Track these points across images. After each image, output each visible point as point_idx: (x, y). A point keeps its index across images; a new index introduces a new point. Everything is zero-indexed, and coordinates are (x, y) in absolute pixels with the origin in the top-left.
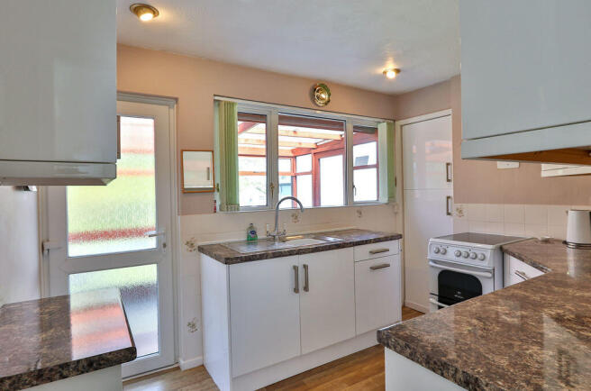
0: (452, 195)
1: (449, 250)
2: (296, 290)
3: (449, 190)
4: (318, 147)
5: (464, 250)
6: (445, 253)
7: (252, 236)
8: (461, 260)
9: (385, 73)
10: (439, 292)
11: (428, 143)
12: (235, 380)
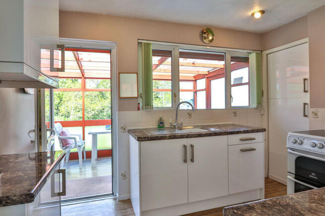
0: (308, 101)
1: (305, 141)
2: (185, 161)
3: (307, 98)
4: (209, 73)
5: (320, 142)
6: (302, 143)
7: (161, 125)
8: (316, 149)
9: (253, 15)
10: (296, 172)
11: (288, 69)
12: (142, 213)
